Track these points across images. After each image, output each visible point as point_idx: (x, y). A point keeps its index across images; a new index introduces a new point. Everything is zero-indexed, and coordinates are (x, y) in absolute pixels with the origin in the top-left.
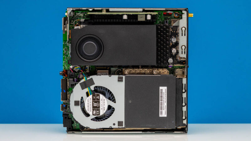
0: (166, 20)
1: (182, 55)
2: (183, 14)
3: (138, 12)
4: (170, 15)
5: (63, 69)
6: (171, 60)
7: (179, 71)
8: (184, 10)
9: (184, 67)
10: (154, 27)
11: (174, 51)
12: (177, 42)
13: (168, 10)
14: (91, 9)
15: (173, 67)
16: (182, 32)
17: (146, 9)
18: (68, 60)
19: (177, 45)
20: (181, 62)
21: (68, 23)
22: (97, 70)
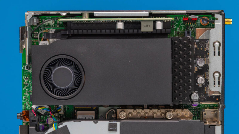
0: (187, 29)
1: (215, 89)
2: (215, 19)
3: (141, 17)
4: (194, 21)
5: (23, 109)
6: (195, 96)
7: (208, 113)
8: (218, 13)
9: (218, 106)
10: (167, 42)
11: (201, 80)
12: (205, 65)
13: (190, 14)
14: (64, 12)
15: (199, 106)
16: (215, 49)
17: (154, 12)
18: (31, 96)
19: (206, 71)
20: (213, 99)
21: (27, 37)
22: (77, 111)
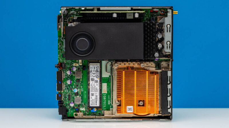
0: (153, 17)
1: (168, 51)
2: (168, 12)
3: (127, 11)
4: (156, 12)
5: (58, 62)
6: (157, 55)
7: (164, 64)
8: (169, 9)
9: (169, 60)
10: (142, 24)
11: (160, 46)
12: (162, 37)
13: (154, 9)
14: (83, 7)
15: (159, 60)
16: (167, 28)
17: (134, 8)
18: (63, 54)
19: (163, 41)
20: (166, 56)
21: (62, 22)
22: (89, 63)
